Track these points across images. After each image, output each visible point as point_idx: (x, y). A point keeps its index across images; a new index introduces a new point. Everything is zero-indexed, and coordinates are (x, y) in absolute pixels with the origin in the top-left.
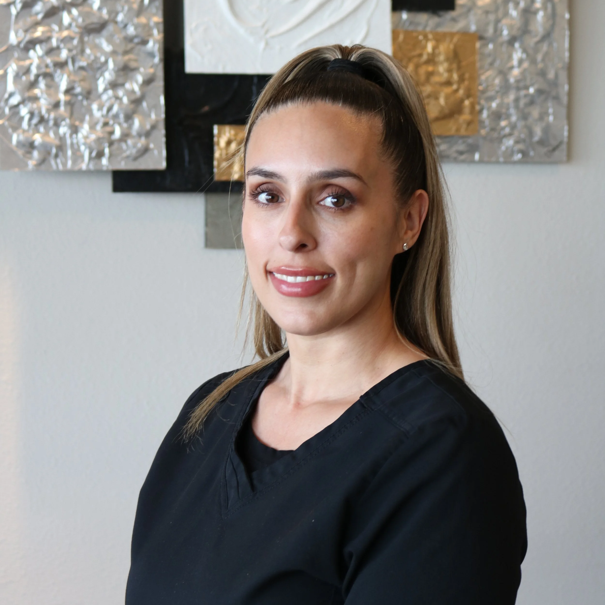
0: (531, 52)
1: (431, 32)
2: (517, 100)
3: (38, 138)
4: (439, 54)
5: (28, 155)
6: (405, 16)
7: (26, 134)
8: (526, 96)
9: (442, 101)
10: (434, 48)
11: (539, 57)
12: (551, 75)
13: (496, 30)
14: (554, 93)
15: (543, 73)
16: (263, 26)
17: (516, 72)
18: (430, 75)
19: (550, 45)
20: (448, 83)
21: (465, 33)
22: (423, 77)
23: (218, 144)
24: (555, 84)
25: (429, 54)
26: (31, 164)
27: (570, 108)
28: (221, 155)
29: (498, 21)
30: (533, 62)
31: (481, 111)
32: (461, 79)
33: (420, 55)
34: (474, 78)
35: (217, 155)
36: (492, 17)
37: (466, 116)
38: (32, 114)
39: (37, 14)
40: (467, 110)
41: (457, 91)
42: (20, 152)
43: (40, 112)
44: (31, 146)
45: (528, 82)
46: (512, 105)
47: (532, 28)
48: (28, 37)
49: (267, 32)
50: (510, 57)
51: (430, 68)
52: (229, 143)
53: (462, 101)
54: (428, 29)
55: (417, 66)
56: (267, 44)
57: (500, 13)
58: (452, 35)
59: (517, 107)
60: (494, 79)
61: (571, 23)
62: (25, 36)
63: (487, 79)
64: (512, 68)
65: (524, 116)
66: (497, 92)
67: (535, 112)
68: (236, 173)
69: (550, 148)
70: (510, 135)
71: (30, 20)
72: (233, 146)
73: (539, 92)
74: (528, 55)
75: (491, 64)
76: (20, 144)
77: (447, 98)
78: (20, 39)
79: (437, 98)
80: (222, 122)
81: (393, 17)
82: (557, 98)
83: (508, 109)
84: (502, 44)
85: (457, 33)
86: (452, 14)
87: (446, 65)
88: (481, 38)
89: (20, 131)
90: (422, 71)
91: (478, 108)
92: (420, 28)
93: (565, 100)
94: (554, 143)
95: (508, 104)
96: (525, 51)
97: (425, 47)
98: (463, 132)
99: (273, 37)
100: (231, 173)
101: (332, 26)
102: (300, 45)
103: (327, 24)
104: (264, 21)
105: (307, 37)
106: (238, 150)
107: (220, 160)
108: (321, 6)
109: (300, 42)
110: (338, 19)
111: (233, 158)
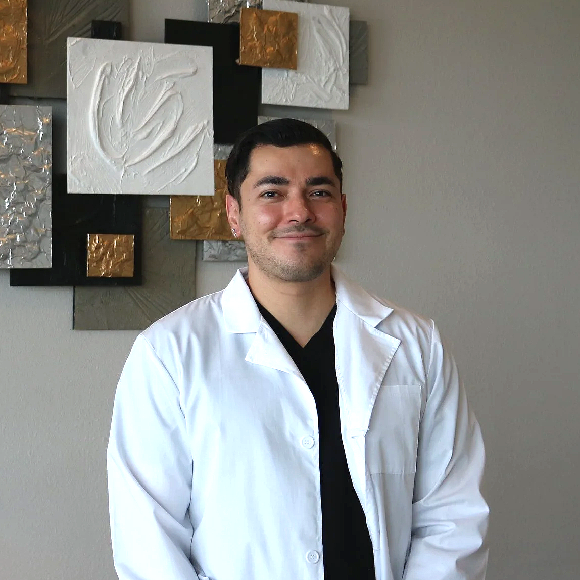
6: (220, 148)
16: (123, 157)
23: (90, 249)
28: (92, 256)
35: (89, 257)
49: (126, 162)
52: (98, 248)
56: (125, 171)
68: (103, 271)
72: (101, 250)
80: (94, 232)
99: (130, 166)
100: (99, 270)
101: (172, 158)
102: (149, 172)
103: (169, 156)
104: (124, 153)
105: (154, 166)
106: (104, 254)
107: (92, 261)
108: (164, 143)
109: (149, 170)
110: (177, 152)
111: (101, 259)
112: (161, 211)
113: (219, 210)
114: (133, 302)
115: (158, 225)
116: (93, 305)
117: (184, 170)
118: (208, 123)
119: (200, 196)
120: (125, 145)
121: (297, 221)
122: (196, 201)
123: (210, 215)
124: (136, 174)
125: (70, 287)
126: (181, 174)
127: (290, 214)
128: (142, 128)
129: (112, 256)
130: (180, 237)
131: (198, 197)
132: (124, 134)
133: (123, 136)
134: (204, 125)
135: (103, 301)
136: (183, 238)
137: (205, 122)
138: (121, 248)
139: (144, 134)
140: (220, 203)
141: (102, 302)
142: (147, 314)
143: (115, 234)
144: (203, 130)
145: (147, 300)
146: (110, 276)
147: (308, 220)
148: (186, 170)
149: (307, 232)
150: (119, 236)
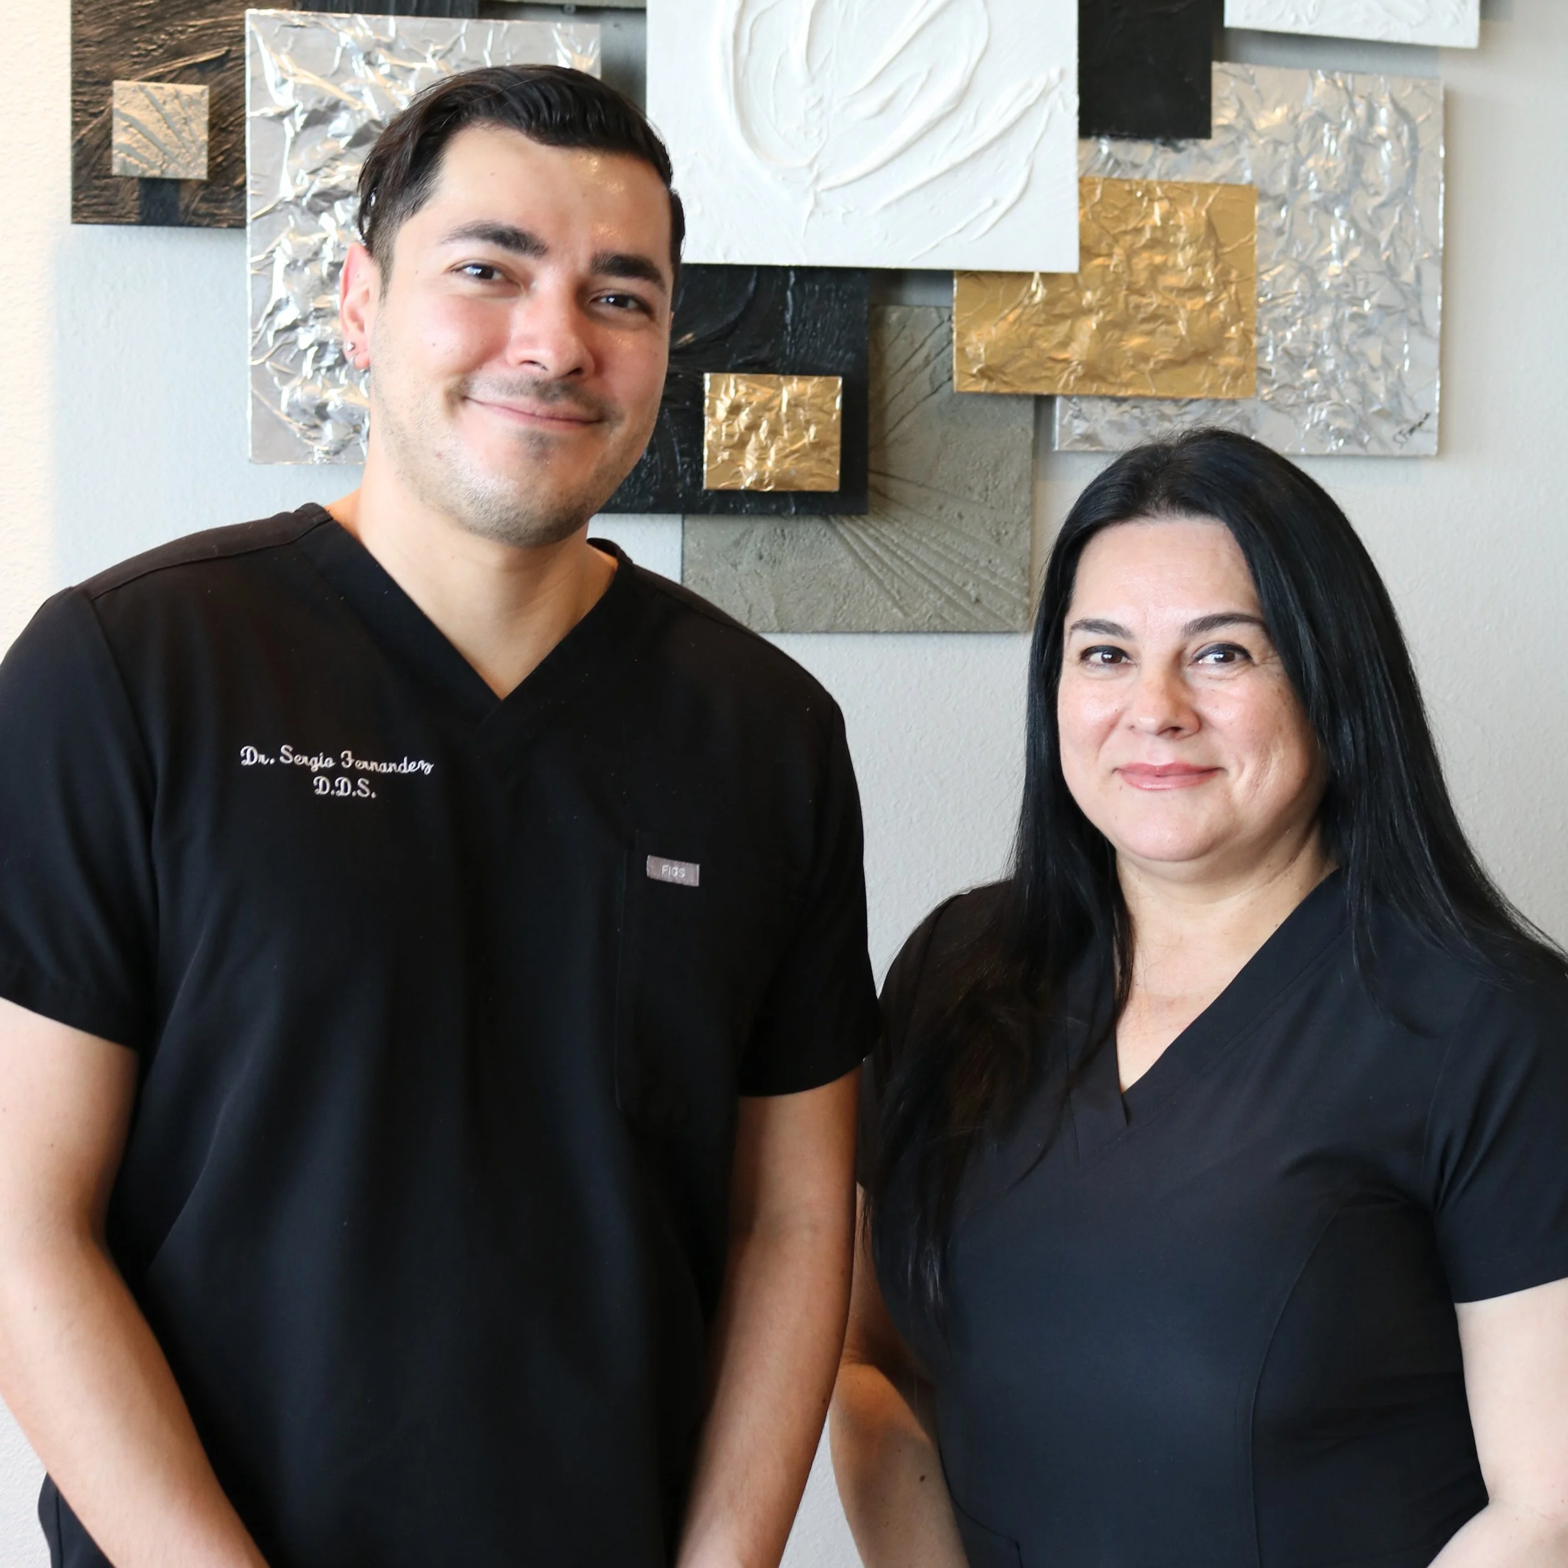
0: (1365, 226)
1: (1160, 184)
2: (1336, 327)
3: (334, 399)
4: (1178, 227)
5: (313, 433)
6: (1105, 146)
7: (309, 389)
8: (1354, 317)
9: (1182, 327)
10: (1165, 218)
11: (1384, 238)
12: (1408, 276)
13: (1293, 181)
14: (1413, 313)
15: (1391, 271)
16: (810, 166)
17: (1335, 267)
18: (1157, 271)
19: (1407, 210)
20: (1196, 289)
21: (1229, 187)
22: (1142, 278)
23: (713, 414)
24: (1414, 295)
25: (1154, 228)
26: (319, 449)
27: (1444, 341)
28: (717, 434)
29: (1298, 161)
30: (1372, 244)
31: (1262, 349)
32: (1223, 282)
33: (1138, 231)
34: (1248, 279)
35: (708, 436)
36: (1286, 153)
37: (1229, 360)
38: (322, 346)
39: (339, 136)
40: (1233, 346)
41: (1213, 305)
42: (296, 426)
43: (338, 344)
44: (321, 412)
45: (1360, 292)
46: (1326, 336)
47: (1369, 176)
48: (319, 185)
49: (818, 178)
50: (1323, 236)
51: (1158, 259)
52: (735, 410)
53: (1224, 326)
54: (1153, 176)
55: (1131, 254)
56: (817, 203)
57: (1304, 145)
58: (1205, 188)
59: (1338, 342)
60: (1290, 281)
61: (1448, 166)
62: (312, 183)
63: (1274, 280)
64: (1328, 258)
65: (1353, 358)
66: (1296, 309)
67: (1374, 350)
68: (749, 474)
69: (1406, 428)
70: (1322, 398)
71: (322, 150)
72: (744, 418)
73: (1383, 309)
74: (1359, 233)
75: (1284, 252)
76: (296, 410)
77: (1190, 322)
78: (300, 189)
79: (1171, 322)
80: (721, 367)
81: (1080, 150)
82: (1419, 324)
83: (1317, 345)
84: (1306, 210)
85: (1214, 185)
86: (1204, 144)
87: (1190, 252)
88: (1263, 196)
89: (296, 382)
90: (1142, 262)
91: (1256, 341)
92: (1137, 176)
93: (1435, 326)
94: (1413, 417)
95: (1318, 335)
96: (1353, 223)
97: (1149, 214)
98: (1224, 392)
99: (830, 189)
100: (738, 472)
101: (954, 169)
102: (887, 206)
103: (945, 165)
104: (813, 155)
105: (900, 191)
106: (753, 427)
107: (716, 447)
108: (933, 126)
109: (886, 200)
110: (968, 152)
111: (742, 444)
112: (934, 315)
113: (1097, 313)
114: (850, 559)
115: (924, 352)
116: (735, 565)
117: (989, 202)
118: (1062, 74)
119: (1044, 276)
120: (816, 132)
121: (544, 368)
122: (1030, 287)
123: (1072, 327)
124: (849, 212)
125: (670, 517)
126: (980, 215)
127: (531, 341)
128: (867, 86)
129: (774, 433)
130: (982, 386)
131: (1037, 276)
132: (813, 102)
133: (812, 108)
134: (1049, 80)
135: (765, 554)
136: (993, 387)
137: (1054, 73)
138: (801, 411)
139: (873, 102)
140: (1099, 294)
141: (761, 558)
142: (894, 592)
143: (783, 372)
144: (1044, 94)
145: (894, 553)
146: (769, 488)
147: (577, 371)
148: (995, 203)
149: (564, 405)
150: (795, 379)
